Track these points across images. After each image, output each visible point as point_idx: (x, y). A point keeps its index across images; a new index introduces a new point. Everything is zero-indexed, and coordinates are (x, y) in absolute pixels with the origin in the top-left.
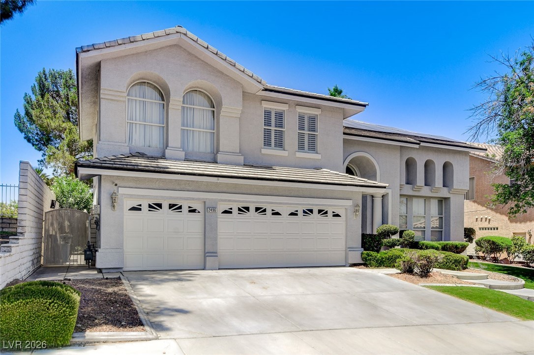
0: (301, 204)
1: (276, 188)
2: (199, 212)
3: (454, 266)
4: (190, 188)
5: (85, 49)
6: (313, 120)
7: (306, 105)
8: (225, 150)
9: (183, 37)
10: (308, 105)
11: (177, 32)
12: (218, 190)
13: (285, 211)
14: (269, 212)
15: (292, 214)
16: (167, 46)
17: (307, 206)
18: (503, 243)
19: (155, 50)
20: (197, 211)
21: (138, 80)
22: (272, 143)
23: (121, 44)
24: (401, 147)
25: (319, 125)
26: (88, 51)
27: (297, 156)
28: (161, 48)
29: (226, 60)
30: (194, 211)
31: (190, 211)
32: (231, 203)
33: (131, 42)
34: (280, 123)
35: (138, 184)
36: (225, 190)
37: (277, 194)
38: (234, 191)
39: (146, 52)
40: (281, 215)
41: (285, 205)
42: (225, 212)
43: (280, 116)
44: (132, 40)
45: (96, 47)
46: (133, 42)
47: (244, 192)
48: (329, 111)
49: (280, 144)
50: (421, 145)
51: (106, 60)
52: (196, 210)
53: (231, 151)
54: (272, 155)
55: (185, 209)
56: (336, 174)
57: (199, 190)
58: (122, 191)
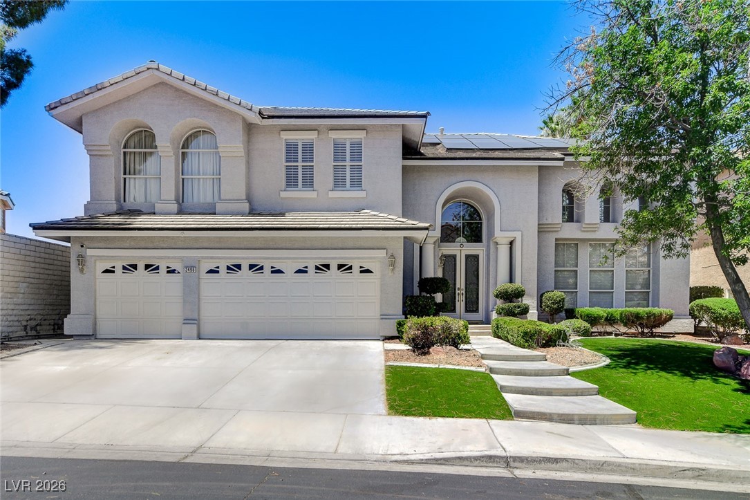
0: (312, 258)
1: (273, 239)
2: (179, 273)
3: (522, 341)
4: (165, 246)
5: (52, 107)
6: (357, 147)
7: (345, 127)
8: (227, 198)
9: (156, 72)
10: (348, 127)
11: (148, 69)
12: (197, 246)
13: (289, 267)
14: (267, 270)
15: (299, 271)
16: (151, 87)
17: (320, 261)
18: (723, 309)
19: (138, 93)
20: (176, 272)
21: (134, 129)
22: (299, 184)
23: (88, 94)
24: (540, 167)
25: (365, 153)
26: (56, 107)
27: (330, 196)
28: (144, 90)
29: (206, 89)
30: (173, 271)
31: (168, 272)
32: (218, 260)
33: (99, 90)
34: (308, 156)
35: (108, 244)
36: (206, 245)
37: (275, 246)
38: (218, 246)
39: (129, 97)
40: (284, 273)
41: (289, 261)
42: (211, 271)
43: (308, 147)
44: (99, 87)
45: (63, 102)
46: (101, 89)
47: (231, 246)
48: (380, 131)
49: (309, 183)
50: (566, 160)
51: (86, 114)
52: (175, 270)
53: (236, 198)
54: (295, 198)
55: (163, 270)
56: (375, 215)
57: (174, 247)
58: (90, 252)
